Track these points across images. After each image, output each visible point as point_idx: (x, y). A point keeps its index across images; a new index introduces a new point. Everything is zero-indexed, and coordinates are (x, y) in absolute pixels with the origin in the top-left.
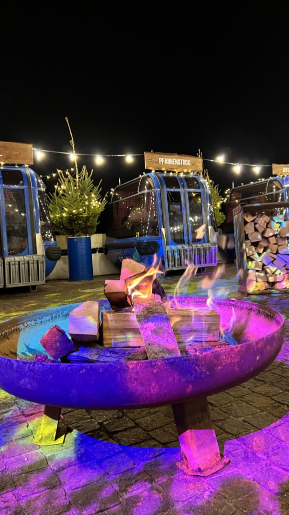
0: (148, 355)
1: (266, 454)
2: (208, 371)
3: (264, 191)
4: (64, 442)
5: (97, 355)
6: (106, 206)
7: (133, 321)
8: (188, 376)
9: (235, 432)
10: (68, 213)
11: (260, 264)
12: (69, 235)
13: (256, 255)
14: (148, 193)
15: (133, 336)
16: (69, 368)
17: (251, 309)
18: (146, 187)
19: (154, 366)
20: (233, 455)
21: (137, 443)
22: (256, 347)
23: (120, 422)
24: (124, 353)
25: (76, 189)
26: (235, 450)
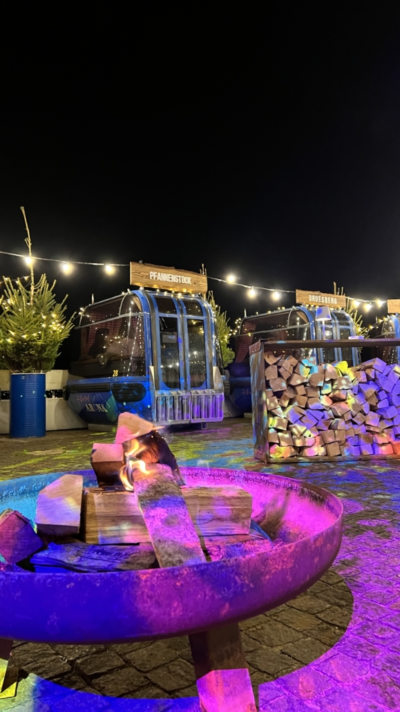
0: (158, 557)
1: (318, 702)
2: (253, 582)
3: (285, 324)
4: (15, 695)
5: (77, 555)
6: (72, 332)
7: (131, 505)
8: (224, 590)
9: (271, 670)
10: (15, 338)
11: (285, 421)
12: (13, 370)
13: (280, 409)
14: (133, 318)
15: (130, 527)
16: (49, 580)
17: (291, 488)
18: (130, 309)
19: (177, 576)
20: (272, 705)
21: (129, 693)
22: (314, 546)
23: (102, 659)
24: (119, 554)
25: (30, 306)
26: (274, 699)
